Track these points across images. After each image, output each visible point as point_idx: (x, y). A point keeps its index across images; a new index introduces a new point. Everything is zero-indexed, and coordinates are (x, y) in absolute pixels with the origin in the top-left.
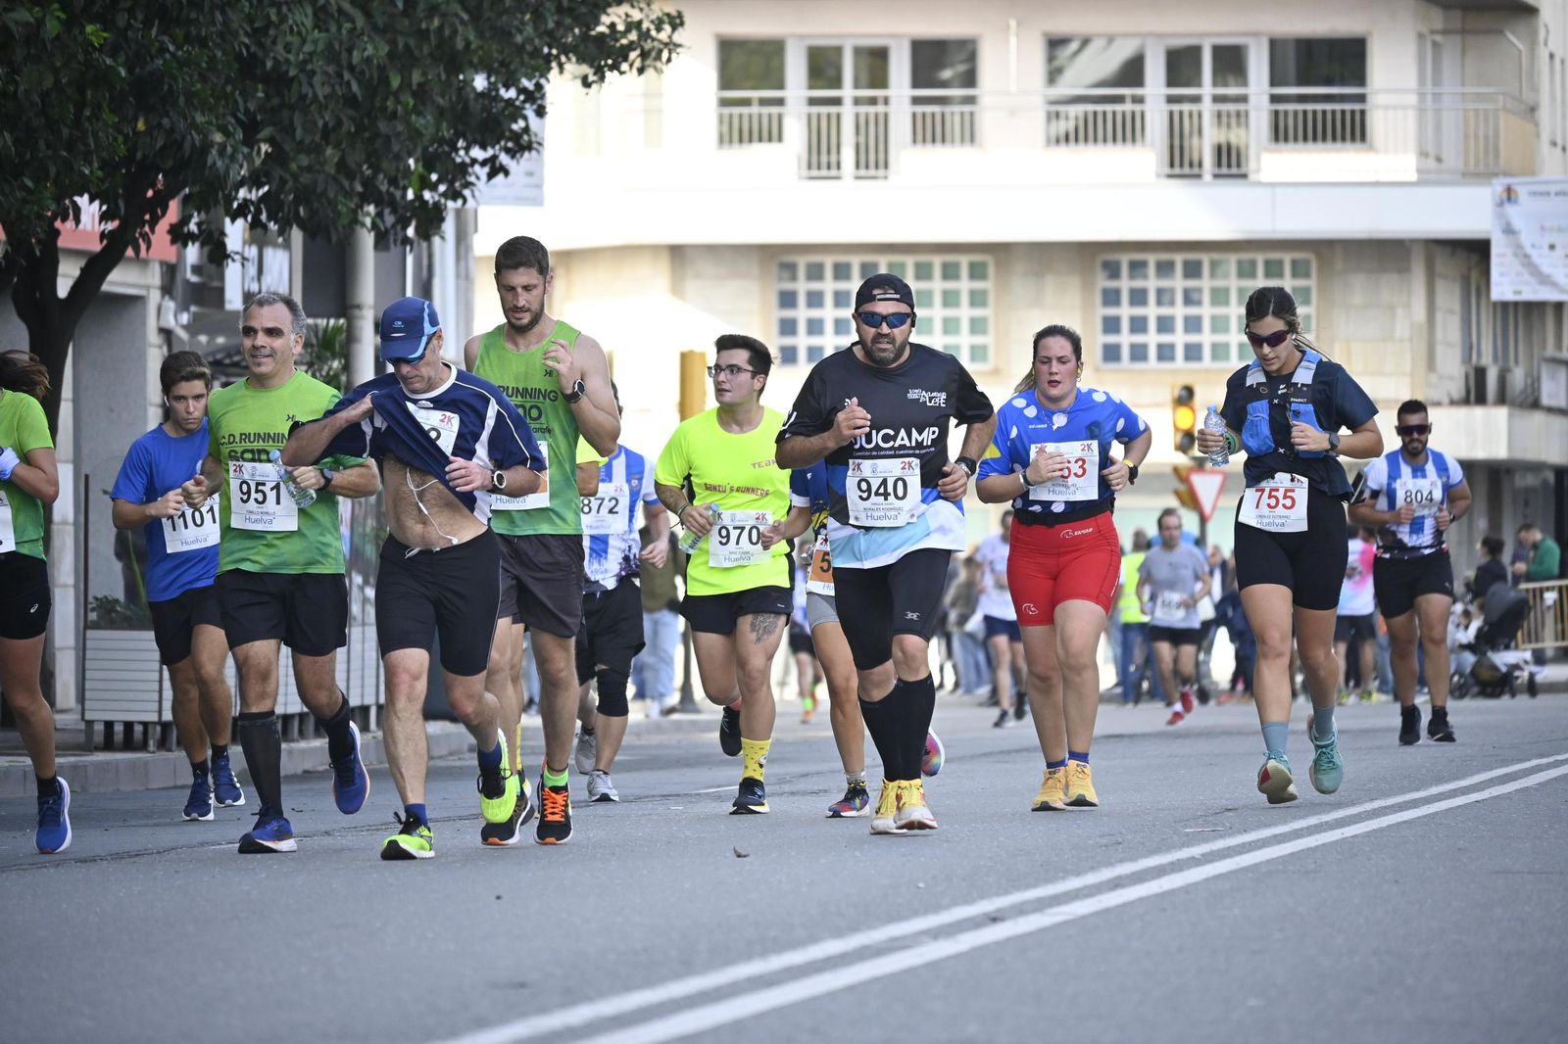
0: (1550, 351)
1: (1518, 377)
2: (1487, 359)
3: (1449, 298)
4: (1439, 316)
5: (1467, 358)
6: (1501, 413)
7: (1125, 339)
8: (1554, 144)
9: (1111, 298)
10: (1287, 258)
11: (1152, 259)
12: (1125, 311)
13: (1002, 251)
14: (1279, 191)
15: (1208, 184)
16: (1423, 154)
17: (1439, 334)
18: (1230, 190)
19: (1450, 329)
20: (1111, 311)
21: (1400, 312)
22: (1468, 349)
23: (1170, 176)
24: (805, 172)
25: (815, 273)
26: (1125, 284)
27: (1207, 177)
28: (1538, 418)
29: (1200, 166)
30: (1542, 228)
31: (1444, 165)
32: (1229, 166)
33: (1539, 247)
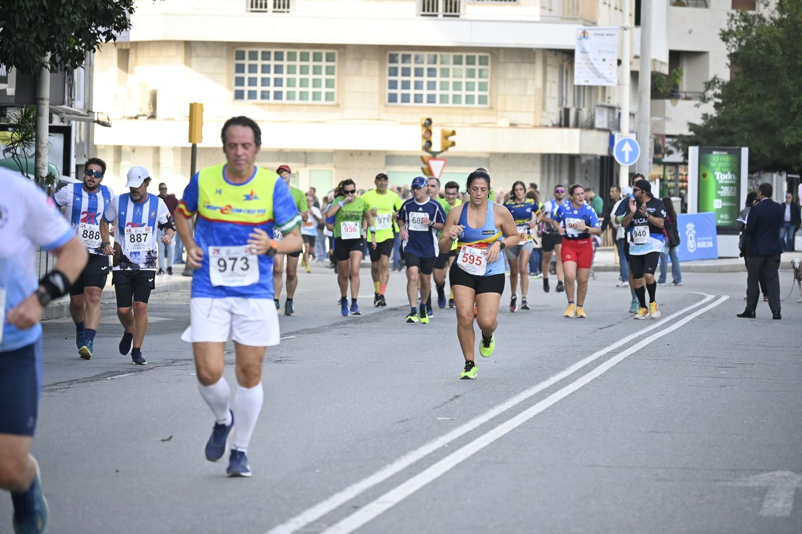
0: (600, 102)
1: (584, 114)
2: (570, 105)
3: (553, 75)
4: (548, 84)
5: (561, 104)
6: (577, 132)
7: (399, 91)
8: (605, 3)
9: (393, 72)
10: (477, 55)
11: (413, 54)
12: (400, 78)
13: (342, 48)
14: (474, 23)
15: (440, 20)
16: (543, 8)
17: (548, 94)
18: (451, 23)
19: (553, 90)
20: (393, 78)
21: (530, 82)
22: (562, 99)
23: (423, 15)
24: (250, 9)
25: (253, 56)
26: (400, 65)
27: (440, 16)
28: (593, 134)
29: (437, 11)
30: (600, 51)
31: (553, 14)
32: (451, 11)
33: (598, 60)
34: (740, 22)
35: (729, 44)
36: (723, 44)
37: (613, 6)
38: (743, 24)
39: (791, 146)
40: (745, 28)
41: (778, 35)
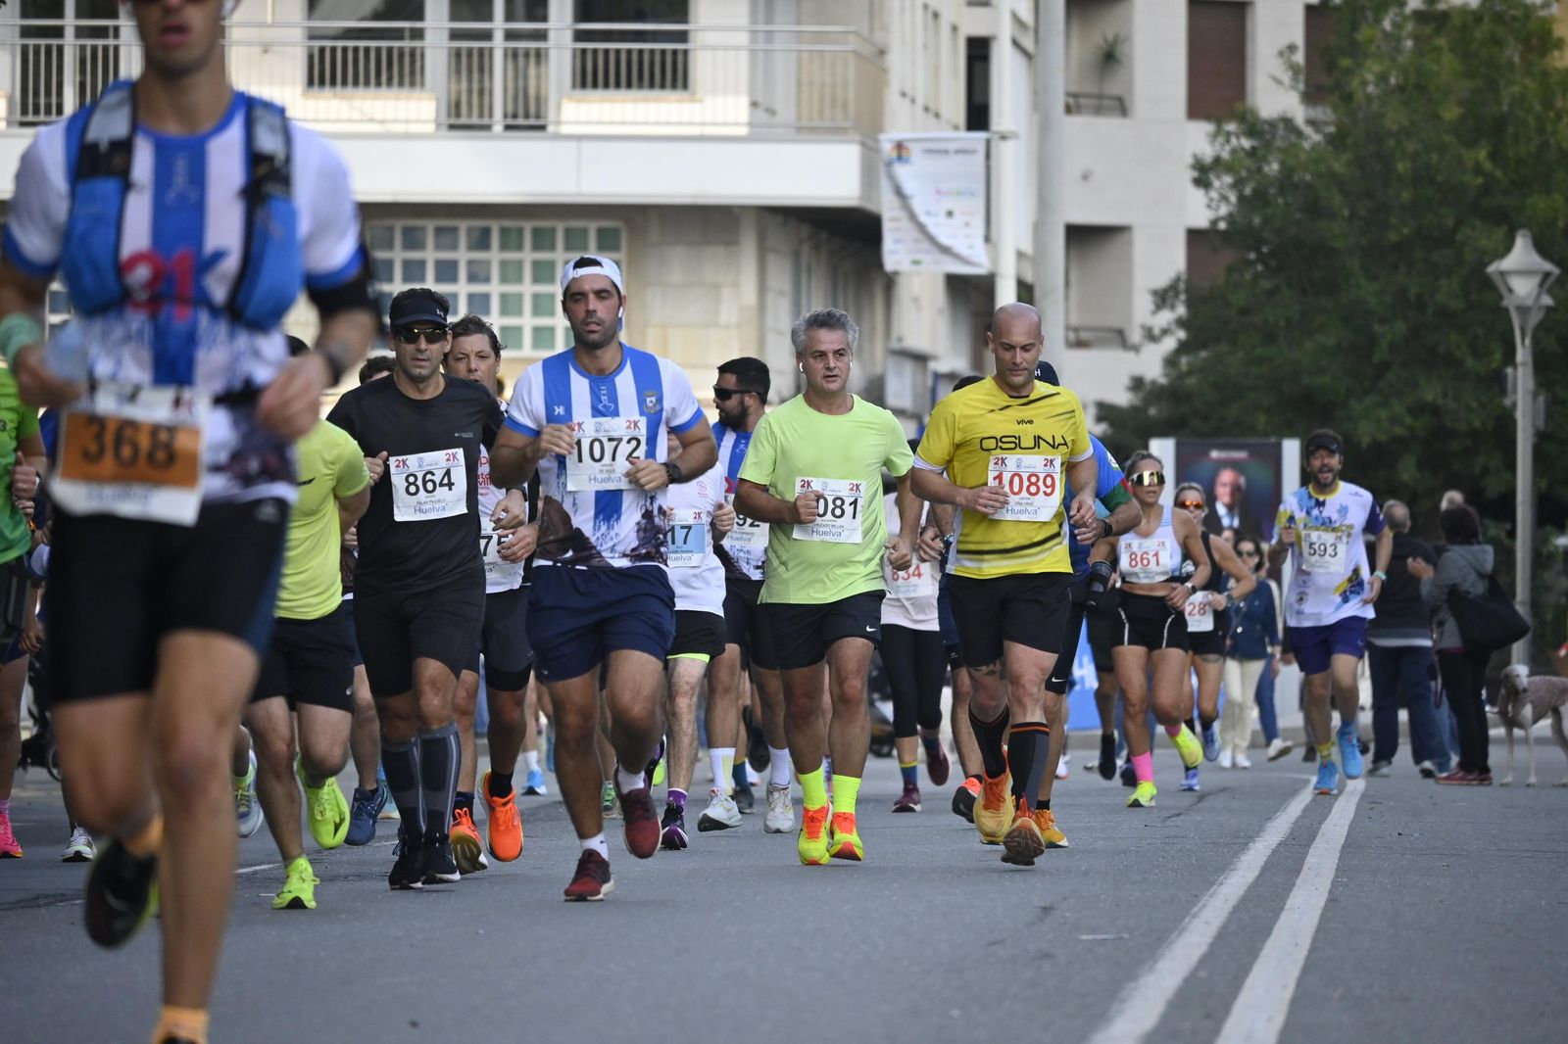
3: (780, 277)
4: (770, 297)
8: (904, 94)
10: (593, 226)
11: (430, 225)
14: (586, 145)
15: (497, 137)
16: (754, 104)
17: (770, 322)
18: (524, 146)
19: (781, 311)
21: (726, 292)
23: (452, 127)
26: (398, 255)
27: (498, 128)
29: (491, 116)
30: (938, 192)
31: (779, 119)
32: (527, 116)
33: (936, 215)
34: (1238, 138)
35: (1214, 194)
36: (1199, 194)
37: (920, 102)
38: (1246, 143)
39: (1376, 446)
40: (1252, 152)
41: (1337, 167)
